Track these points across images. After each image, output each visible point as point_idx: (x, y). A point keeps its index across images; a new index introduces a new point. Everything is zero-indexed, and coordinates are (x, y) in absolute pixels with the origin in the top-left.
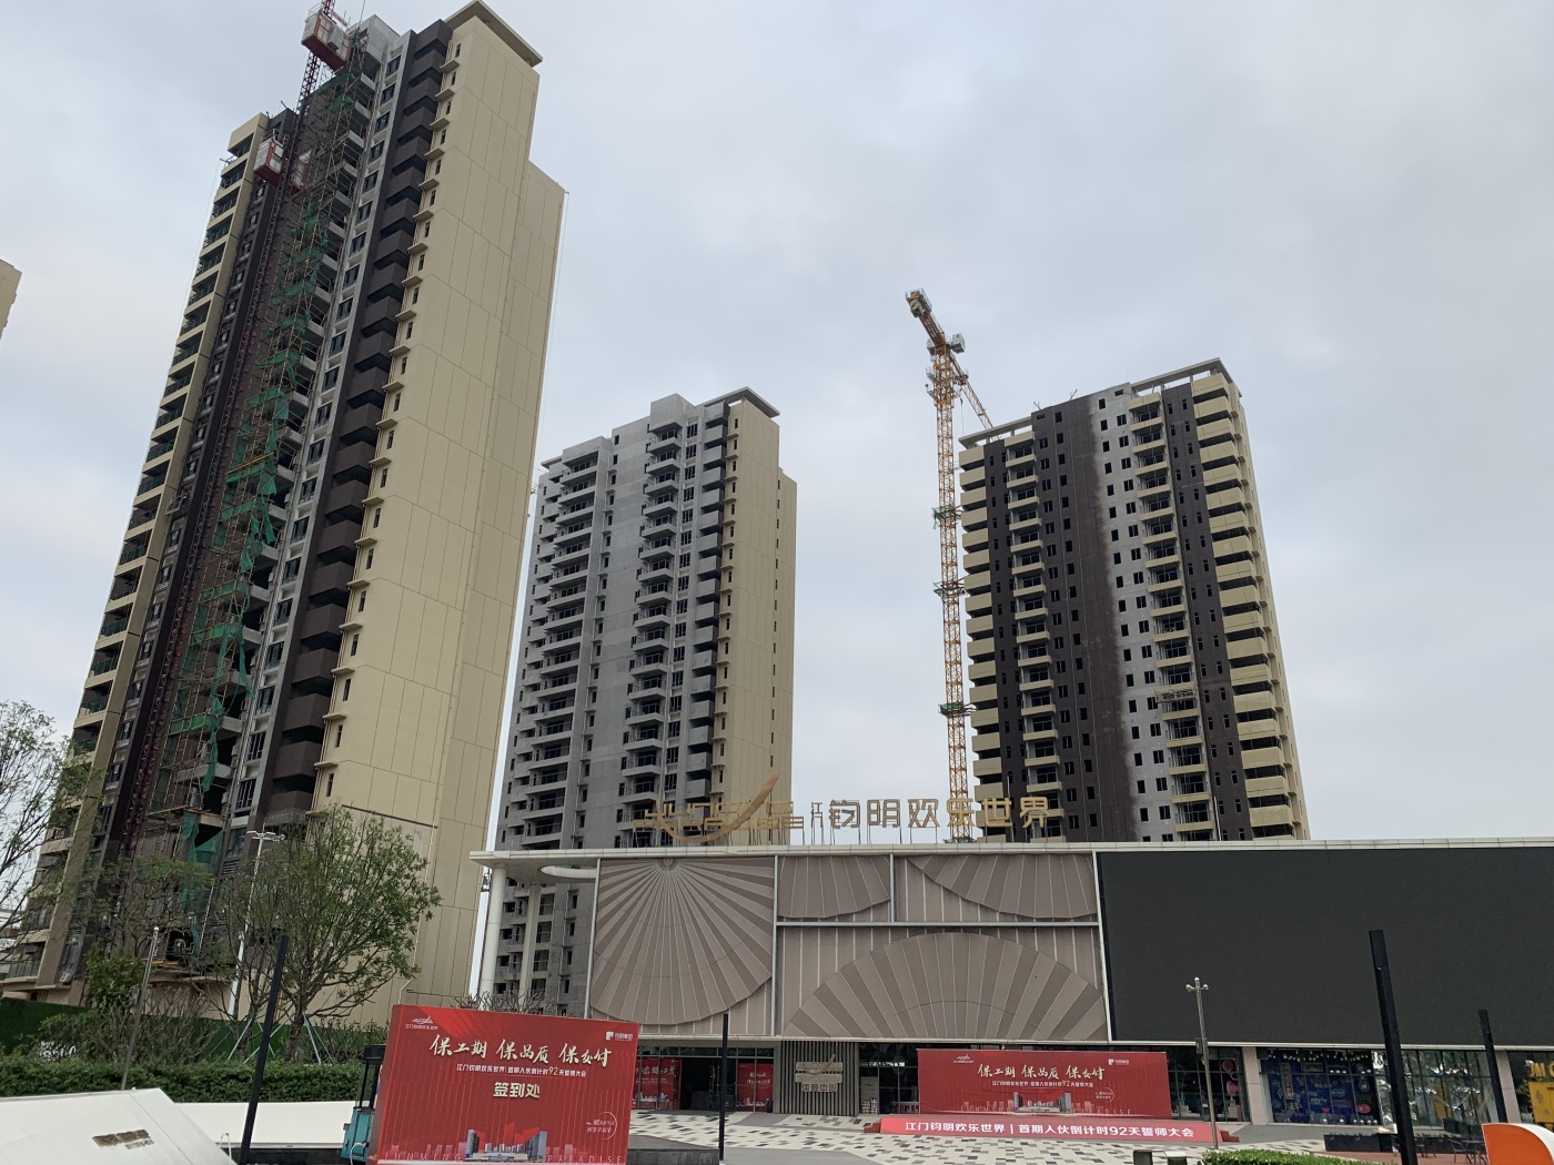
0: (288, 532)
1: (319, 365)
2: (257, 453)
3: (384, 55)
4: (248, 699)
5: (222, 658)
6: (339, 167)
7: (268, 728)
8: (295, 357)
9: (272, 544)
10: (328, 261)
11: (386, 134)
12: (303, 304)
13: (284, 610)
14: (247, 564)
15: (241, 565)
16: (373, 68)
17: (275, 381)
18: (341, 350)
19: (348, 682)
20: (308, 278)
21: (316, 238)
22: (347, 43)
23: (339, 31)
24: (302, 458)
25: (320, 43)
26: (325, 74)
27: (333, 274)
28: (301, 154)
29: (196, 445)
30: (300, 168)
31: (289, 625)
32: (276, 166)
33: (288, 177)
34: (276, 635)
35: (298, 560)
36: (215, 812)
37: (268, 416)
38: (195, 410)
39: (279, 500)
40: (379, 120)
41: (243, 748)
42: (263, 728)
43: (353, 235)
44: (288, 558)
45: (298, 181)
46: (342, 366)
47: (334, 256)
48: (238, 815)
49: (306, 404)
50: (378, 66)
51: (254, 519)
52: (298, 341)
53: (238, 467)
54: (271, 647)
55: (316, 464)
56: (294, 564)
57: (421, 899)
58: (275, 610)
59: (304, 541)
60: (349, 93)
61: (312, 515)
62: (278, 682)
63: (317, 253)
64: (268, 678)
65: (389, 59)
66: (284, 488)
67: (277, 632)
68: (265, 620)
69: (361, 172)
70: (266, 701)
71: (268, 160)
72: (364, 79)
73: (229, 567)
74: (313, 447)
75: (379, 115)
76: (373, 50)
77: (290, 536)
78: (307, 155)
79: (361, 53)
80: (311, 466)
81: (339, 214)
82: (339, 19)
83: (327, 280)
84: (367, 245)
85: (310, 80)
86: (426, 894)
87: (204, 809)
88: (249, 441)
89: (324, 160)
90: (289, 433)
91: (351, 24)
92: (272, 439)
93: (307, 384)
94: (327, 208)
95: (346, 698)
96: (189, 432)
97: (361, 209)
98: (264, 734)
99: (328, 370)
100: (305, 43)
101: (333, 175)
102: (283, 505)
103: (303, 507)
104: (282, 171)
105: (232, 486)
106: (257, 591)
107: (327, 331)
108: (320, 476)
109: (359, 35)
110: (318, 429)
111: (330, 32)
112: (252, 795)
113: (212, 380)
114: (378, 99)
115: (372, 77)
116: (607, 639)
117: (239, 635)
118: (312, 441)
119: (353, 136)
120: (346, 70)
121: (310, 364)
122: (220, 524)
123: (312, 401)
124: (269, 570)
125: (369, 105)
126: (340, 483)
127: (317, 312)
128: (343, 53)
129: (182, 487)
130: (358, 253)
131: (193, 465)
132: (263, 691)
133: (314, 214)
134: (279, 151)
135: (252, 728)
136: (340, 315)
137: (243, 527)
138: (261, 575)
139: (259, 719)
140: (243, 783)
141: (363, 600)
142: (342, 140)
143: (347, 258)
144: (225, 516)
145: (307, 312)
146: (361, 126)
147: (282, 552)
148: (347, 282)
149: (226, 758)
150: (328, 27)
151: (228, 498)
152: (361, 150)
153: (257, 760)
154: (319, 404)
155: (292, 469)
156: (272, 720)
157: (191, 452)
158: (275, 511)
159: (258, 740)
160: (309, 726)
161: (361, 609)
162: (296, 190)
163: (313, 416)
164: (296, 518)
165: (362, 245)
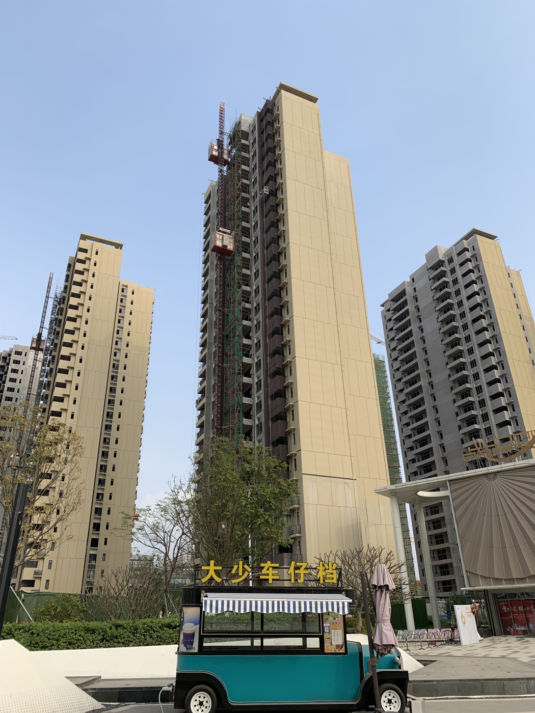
0: (254, 349)
6: (240, 182)
10: (245, 224)
11: (257, 159)
15: (235, 369)
17: (234, 285)
18: (258, 260)
21: (237, 215)
27: (248, 229)
35: (260, 360)
37: (234, 301)
43: (253, 209)
47: (247, 222)
50: (248, 134)
63: (239, 222)
65: (252, 129)
69: (250, 181)
72: (243, 141)
73: (232, 373)
74: (256, 308)
76: (245, 127)
79: (239, 132)
81: (245, 202)
83: (247, 233)
90: (244, 305)
94: (239, 201)
97: (254, 197)
99: (255, 271)
101: (239, 187)
107: (251, 255)
108: (261, 320)
114: (250, 148)
115: (246, 139)
116: (435, 379)
118: (255, 305)
119: (244, 167)
123: (252, 288)
125: (248, 152)
127: (245, 248)
130: (256, 215)
133: (234, 206)
136: (255, 246)
142: (239, 171)
143: (253, 220)
144: (227, 350)
145: (240, 249)
146: (246, 161)
147: (253, 359)
148: (255, 230)
152: (249, 172)
155: (249, 321)
158: (246, 341)
164: (256, 342)
165: (257, 211)
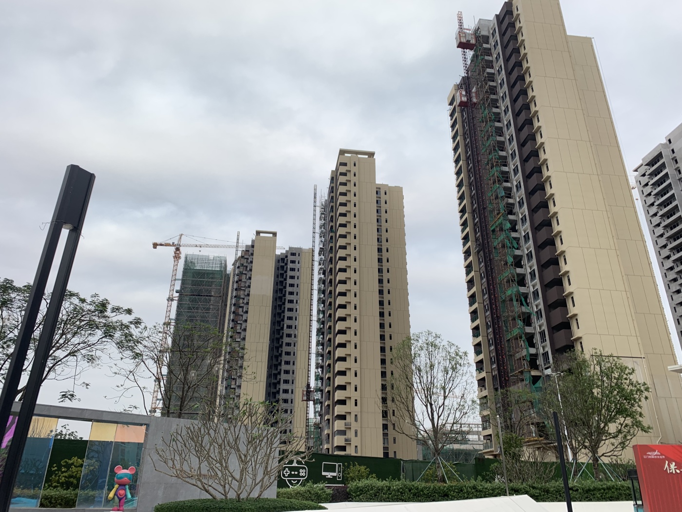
0: (522, 241)
1: (509, 168)
2: (498, 214)
3: (489, 32)
4: (532, 317)
5: (515, 303)
6: (488, 85)
7: (545, 327)
8: (498, 169)
9: (518, 249)
10: (497, 124)
11: (501, 61)
12: (494, 146)
13: (533, 274)
14: (510, 260)
15: (508, 262)
16: (486, 39)
17: (494, 182)
18: (515, 157)
19: (572, 298)
20: (492, 135)
21: (490, 118)
22: (473, 37)
23: (468, 34)
24: (517, 208)
25: (464, 43)
26: (470, 53)
27: (501, 129)
28: (472, 89)
29: (476, 221)
30: (474, 95)
31: (537, 280)
32: (464, 99)
33: (471, 101)
34: (534, 286)
35: (531, 252)
36: (536, 369)
37: (497, 198)
38: (471, 208)
39: (514, 229)
40: (496, 58)
41: (537, 339)
42: (543, 328)
43: (503, 108)
44: (526, 252)
45: (475, 100)
46: (518, 163)
47: (499, 121)
48: (546, 368)
49: (510, 186)
50: (488, 37)
51: (506, 241)
52: (497, 162)
53: (493, 223)
54: (533, 292)
55: (523, 209)
56: (530, 254)
57: (638, 390)
58: (529, 276)
59: (530, 242)
60: (481, 55)
61: (529, 231)
62: (542, 307)
63: (492, 124)
64: (537, 306)
65: (491, 32)
66: (514, 224)
67: (533, 285)
68: (527, 282)
69: (497, 82)
70: (540, 316)
71: (461, 98)
72: (485, 46)
73: (504, 265)
74: (519, 202)
75: (495, 56)
76: (484, 33)
77: (524, 243)
78: (475, 88)
79: (480, 37)
80: (521, 210)
81: (495, 103)
82: (467, 29)
83: (500, 132)
84: (510, 110)
85: (465, 59)
86: (640, 387)
87: (531, 368)
88: (494, 210)
89: (481, 87)
90: (507, 200)
91: (472, 28)
92: (501, 206)
93: (507, 178)
94: (489, 104)
95: (574, 306)
96: (472, 217)
97: (503, 97)
98: (544, 330)
99: (513, 168)
100: (458, 47)
101: (487, 90)
102: (516, 231)
103: (524, 229)
104: (468, 99)
105: (493, 231)
106: (519, 270)
107: (508, 153)
108: (527, 213)
109: (477, 30)
110: (518, 194)
111: (465, 37)
112: (549, 359)
113: (473, 194)
114: (493, 50)
115: (487, 43)
117: (518, 291)
118: (518, 200)
119: (489, 70)
120: (477, 47)
121: (505, 169)
122: (495, 248)
123: (512, 183)
124: (521, 260)
125: (490, 55)
126: (536, 212)
127: (501, 147)
128: (473, 41)
129: (477, 240)
130: (508, 115)
131: (477, 229)
132: (537, 312)
133: (485, 109)
134: (464, 93)
135: (538, 330)
136: (510, 143)
137: (503, 246)
138: (518, 263)
139: (540, 325)
140: (543, 354)
141: (565, 259)
142: (485, 74)
143: (504, 119)
144: (495, 244)
145: (497, 149)
146: (490, 64)
147: (523, 250)
148: (508, 129)
149: (532, 345)
150: (464, 35)
151: (494, 237)
152: (494, 74)
153: (545, 343)
154: (515, 183)
155: (514, 214)
156: (545, 324)
157: (475, 225)
158: (514, 235)
159: (542, 334)
160: (562, 322)
161: (566, 263)
162: (475, 104)
163: (515, 189)
164: (523, 234)
165: (508, 110)
